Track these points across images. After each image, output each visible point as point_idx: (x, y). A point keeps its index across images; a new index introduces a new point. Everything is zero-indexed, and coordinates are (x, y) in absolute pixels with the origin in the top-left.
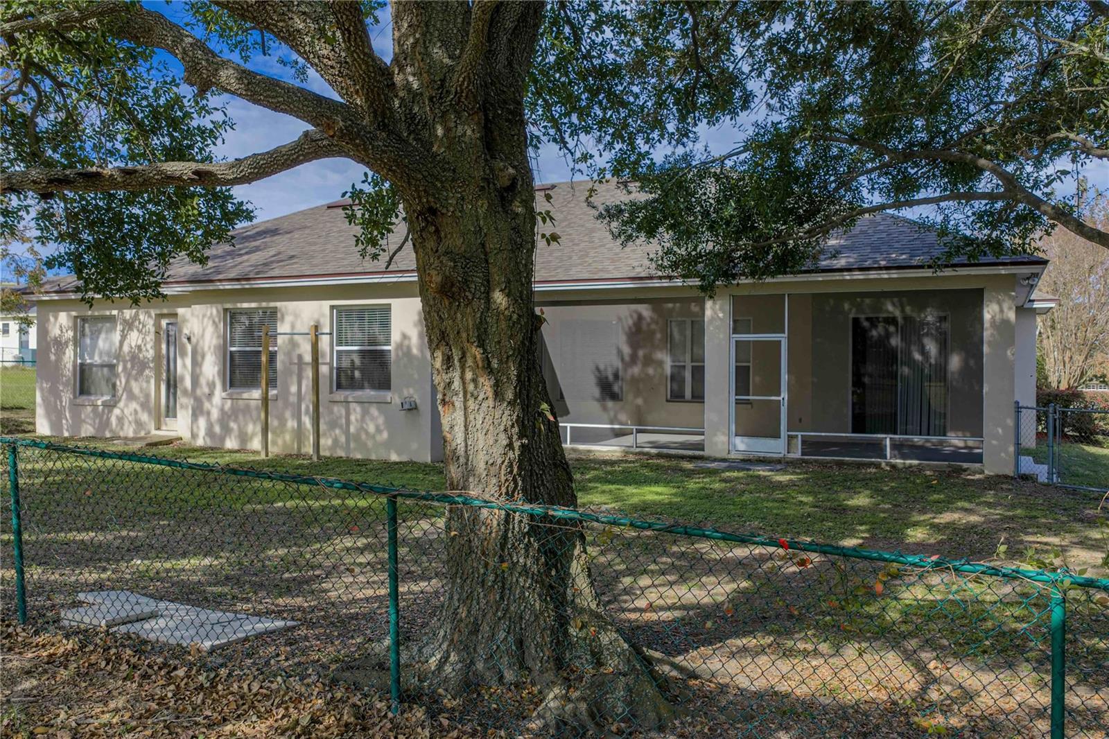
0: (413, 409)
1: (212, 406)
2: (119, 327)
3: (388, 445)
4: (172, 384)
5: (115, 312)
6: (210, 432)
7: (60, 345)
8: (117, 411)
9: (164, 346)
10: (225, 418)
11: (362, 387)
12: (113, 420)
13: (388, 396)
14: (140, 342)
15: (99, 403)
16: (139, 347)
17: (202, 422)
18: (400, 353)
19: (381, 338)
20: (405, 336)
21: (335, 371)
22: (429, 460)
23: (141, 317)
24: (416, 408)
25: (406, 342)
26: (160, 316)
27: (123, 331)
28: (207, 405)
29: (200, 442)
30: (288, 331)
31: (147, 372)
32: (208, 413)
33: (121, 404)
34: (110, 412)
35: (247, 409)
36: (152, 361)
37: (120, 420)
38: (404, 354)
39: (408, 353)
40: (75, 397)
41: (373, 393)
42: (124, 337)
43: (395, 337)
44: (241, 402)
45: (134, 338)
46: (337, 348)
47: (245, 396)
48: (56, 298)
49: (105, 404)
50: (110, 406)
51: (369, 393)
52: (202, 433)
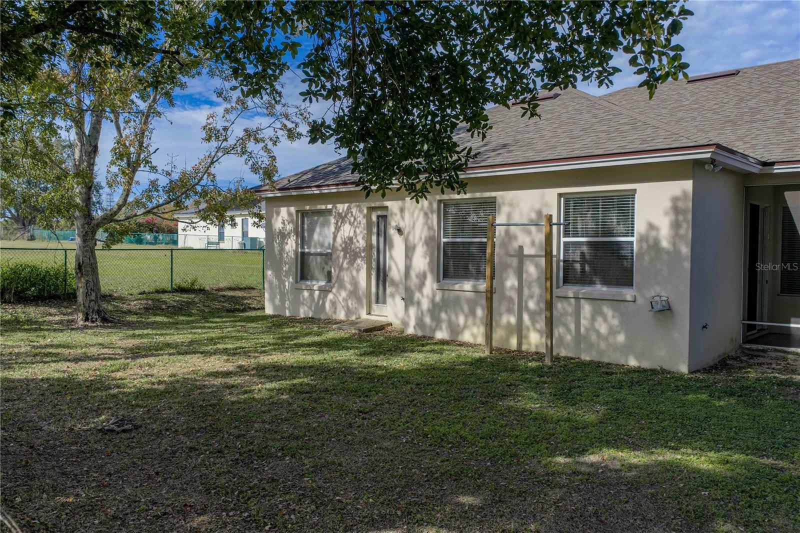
0: (665, 311)
1: (422, 295)
2: (333, 220)
3: (627, 349)
4: (382, 275)
5: (330, 207)
6: (420, 323)
7: (283, 235)
8: (330, 296)
9: (374, 238)
10: (436, 309)
11: (591, 283)
12: (327, 305)
13: (628, 293)
14: (352, 234)
15: (315, 288)
16: (351, 239)
17: (412, 311)
18: (645, 246)
19: (621, 228)
20: (651, 227)
21: (562, 264)
22: (684, 369)
23: (354, 210)
24: (669, 309)
25: (654, 233)
26: (371, 209)
27: (337, 224)
28: (417, 295)
29: (410, 331)
30: (504, 222)
31: (359, 261)
32: (419, 303)
33: (334, 290)
34: (326, 296)
35: (457, 301)
36: (364, 251)
37: (333, 304)
38: (649, 247)
39: (656, 245)
40: (297, 282)
41: (605, 289)
42: (338, 229)
43: (640, 226)
44: (452, 294)
45: (346, 230)
46: (563, 240)
47: (457, 287)
48: (279, 195)
49: (321, 289)
50: (324, 291)
51: (600, 289)
52: (412, 322)
